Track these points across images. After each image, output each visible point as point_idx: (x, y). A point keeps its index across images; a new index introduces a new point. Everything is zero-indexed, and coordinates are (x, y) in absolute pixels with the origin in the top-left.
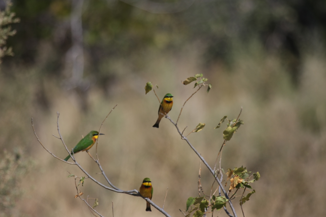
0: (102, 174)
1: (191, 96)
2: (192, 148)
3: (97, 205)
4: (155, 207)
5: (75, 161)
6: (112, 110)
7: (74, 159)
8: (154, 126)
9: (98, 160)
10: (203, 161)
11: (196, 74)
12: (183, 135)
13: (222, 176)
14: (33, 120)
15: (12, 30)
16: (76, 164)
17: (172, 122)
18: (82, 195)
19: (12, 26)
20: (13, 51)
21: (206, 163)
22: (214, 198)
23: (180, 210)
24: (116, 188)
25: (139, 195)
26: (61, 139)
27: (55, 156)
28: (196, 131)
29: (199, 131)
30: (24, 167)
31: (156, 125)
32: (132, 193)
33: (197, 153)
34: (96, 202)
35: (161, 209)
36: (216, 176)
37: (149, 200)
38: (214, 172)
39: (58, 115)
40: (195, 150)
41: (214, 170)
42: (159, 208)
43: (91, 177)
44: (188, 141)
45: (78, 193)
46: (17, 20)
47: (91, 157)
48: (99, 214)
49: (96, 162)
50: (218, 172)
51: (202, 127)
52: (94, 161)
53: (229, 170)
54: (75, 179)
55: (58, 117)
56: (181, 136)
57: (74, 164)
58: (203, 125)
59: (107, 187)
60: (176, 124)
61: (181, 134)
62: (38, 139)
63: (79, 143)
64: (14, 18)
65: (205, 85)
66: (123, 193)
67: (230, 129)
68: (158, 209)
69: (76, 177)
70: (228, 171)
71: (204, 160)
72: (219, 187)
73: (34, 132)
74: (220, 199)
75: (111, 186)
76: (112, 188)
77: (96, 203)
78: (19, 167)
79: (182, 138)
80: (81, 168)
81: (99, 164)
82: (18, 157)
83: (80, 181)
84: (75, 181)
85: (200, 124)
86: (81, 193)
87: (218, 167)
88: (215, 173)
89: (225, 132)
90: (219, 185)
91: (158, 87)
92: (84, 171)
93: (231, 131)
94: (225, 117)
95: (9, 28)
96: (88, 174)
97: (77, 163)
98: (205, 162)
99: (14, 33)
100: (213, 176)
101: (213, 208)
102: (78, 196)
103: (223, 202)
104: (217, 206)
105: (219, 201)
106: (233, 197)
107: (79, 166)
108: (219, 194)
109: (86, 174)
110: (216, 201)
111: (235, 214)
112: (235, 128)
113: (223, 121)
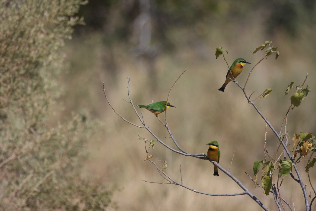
0: (171, 137)
1: (259, 62)
2: (258, 112)
3: (166, 168)
4: (222, 170)
5: (144, 125)
6: (181, 75)
7: (144, 123)
8: (220, 89)
9: (167, 124)
10: (269, 125)
11: (266, 41)
12: (250, 100)
13: (287, 140)
14: (104, 84)
16: (146, 128)
17: (240, 87)
18: (151, 157)
20: (85, 21)
21: (272, 128)
22: (281, 161)
23: (246, 173)
24: (184, 151)
25: (207, 158)
26: (131, 103)
27: (125, 120)
28: (263, 97)
29: (266, 96)
30: (91, 128)
31: (222, 89)
32: (199, 157)
33: (263, 118)
34: (165, 164)
35: (227, 172)
36: (281, 140)
37: (216, 163)
38: (280, 136)
39: (129, 79)
40: (262, 114)
41: (280, 134)
42: (226, 171)
43: (160, 141)
44: (254, 105)
45: (148, 155)
47: (160, 121)
48: (168, 176)
49: (165, 126)
50: (283, 136)
51: (269, 92)
52: (163, 125)
53: (295, 135)
54: (145, 142)
55: (129, 82)
57: (143, 128)
58: (270, 90)
59: (175, 150)
60: (244, 89)
61: (248, 98)
62: (109, 103)
65: (273, 52)
66: (191, 156)
67: (297, 94)
68: (224, 172)
69: (146, 140)
70: (294, 137)
71: (270, 124)
72: (284, 151)
73: (105, 96)
74: (286, 163)
75: (180, 149)
76: (180, 152)
77: (165, 166)
78: (86, 128)
79: (249, 102)
80: (151, 132)
81: (168, 128)
82: (84, 119)
83: (151, 143)
84: (145, 144)
85: (267, 90)
86: (151, 156)
88: (280, 138)
89: (293, 98)
90: (285, 149)
91: (227, 52)
92: (153, 134)
93: (298, 97)
94: (292, 83)
96: (157, 138)
97: (146, 127)
98: (271, 126)
100: (279, 140)
101: (280, 171)
102: (148, 159)
103: (290, 166)
104: (283, 170)
105: (285, 166)
106: (298, 161)
107: (148, 130)
108: (285, 158)
109: (155, 137)
110: (282, 165)
111: (300, 178)
112: (302, 94)
113: (291, 87)
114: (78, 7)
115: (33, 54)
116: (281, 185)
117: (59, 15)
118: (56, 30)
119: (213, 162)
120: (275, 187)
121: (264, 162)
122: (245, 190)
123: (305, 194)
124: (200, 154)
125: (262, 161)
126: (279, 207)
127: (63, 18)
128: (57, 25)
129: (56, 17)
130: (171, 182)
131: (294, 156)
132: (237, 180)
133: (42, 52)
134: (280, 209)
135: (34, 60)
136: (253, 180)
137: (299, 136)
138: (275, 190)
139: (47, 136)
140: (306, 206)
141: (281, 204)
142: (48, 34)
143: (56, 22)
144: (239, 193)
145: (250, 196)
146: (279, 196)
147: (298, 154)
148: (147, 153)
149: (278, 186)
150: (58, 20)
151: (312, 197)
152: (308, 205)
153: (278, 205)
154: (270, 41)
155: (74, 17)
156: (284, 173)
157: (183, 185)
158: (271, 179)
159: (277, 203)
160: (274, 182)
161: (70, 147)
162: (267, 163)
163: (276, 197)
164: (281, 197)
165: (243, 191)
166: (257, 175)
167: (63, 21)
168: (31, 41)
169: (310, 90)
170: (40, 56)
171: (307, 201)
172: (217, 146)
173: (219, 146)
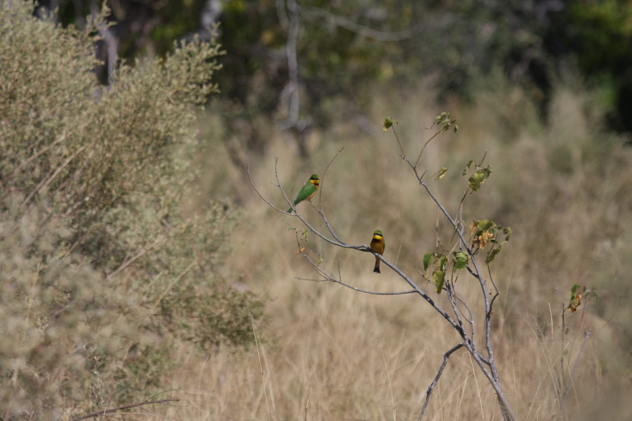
0: (327, 226)
3: (321, 262)
4: (386, 264)
6: (338, 154)
9: (322, 210)
10: (443, 211)
11: (442, 112)
12: (421, 181)
13: (463, 228)
14: (248, 165)
15: (217, 64)
16: (297, 216)
17: (410, 165)
18: (304, 250)
19: (218, 59)
20: (219, 88)
21: (447, 213)
22: (455, 254)
23: (415, 267)
24: (343, 243)
25: (368, 250)
26: (279, 186)
27: (273, 206)
29: (441, 177)
30: (233, 219)
32: (360, 248)
33: (436, 202)
34: (320, 257)
35: (394, 267)
36: (457, 228)
39: (276, 159)
41: (455, 222)
42: (391, 265)
43: (314, 230)
44: (427, 187)
45: (300, 248)
46: (223, 53)
47: (314, 207)
48: (324, 272)
49: (320, 212)
50: (459, 223)
51: (444, 172)
52: (318, 211)
53: (472, 222)
54: (297, 232)
55: (276, 162)
56: (419, 181)
57: (295, 216)
59: (332, 240)
60: (415, 167)
61: (420, 178)
62: (254, 187)
63: (301, 192)
64: (220, 50)
65: (450, 125)
66: (351, 248)
67: (476, 175)
68: (389, 266)
69: (297, 230)
70: (472, 224)
71: (444, 209)
72: (460, 240)
73: (250, 178)
74: (461, 255)
75: (337, 240)
76: (338, 243)
77: (320, 260)
78: (228, 219)
79: (421, 183)
80: (303, 220)
81: (323, 215)
82: (226, 208)
83: (303, 234)
84: (297, 235)
85: (442, 170)
86: (304, 248)
87: (459, 219)
88: (456, 225)
89: (471, 180)
90: (461, 238)
91: (397, 123)
92: (306, 223)
93: (478, 178)
94: (471, 162)
95: (215, 62)
96: (311, 227)
97: (298, 214)
98: (445, 211)
99: (221, 66)
101: (454, 266)
102: (300, 252)
103: (466, 259)
104: (459, 264)
105: (460, 259)
106: (476, 252)
107: (300, 218)
108: (461, 249)
109: (308, 226)
110: (457, 258)
111: (479, 272)
112: (482, 175)
113: (469, 167)
114: (211, 72)
115: (161, 127)
116: (456, 281)
117: (188, 82)
118: (185, 100)
119: (377, 254)
120: (449, 284)
121: (436, 255)
122: (414, 287)
123: (485, 291)
124: (361, 245)
125: (434, 254)
126: (454, 306)
127: (194, 86)
128: (187, 94)
129: (185, 85)
130: (327, 279)
131: (471, 247)
132: (405, 276)
133: (171, 125)
134: (455, 309)
135: (162, 135)
136: (423, 276)
137: (478, 223)
138: (449, 287)
139: (181, 228)
140: (486, 305)
141: (456, 303)
142: (177, 105)
143: (186, 90)
144: (407, 291)
145: (420, 294)
146: (453, 294)
147: (475, 245)
148: (299, 245)
149: (452, 283)
150: (188, 88)
151: (494, 295)
152: (488, 303)
153: (453, 304)
154: (447, 113)
155: (207, 84)
156: (459, 268)
157: (341, 282)
158: (444, 274)
159: (452, 302)
160: (448, 278)
161: (209, 241)
162: (439, 256)
163: (451, 295)
164: (456, 295)
165: (412, 289)
166: (428, 270)
167: (193, 89)
168: (158, 113)
169: (491, 170)
170: (169, 130)
171: (487, 300)
172: (381, 236)
173: (383, 236)
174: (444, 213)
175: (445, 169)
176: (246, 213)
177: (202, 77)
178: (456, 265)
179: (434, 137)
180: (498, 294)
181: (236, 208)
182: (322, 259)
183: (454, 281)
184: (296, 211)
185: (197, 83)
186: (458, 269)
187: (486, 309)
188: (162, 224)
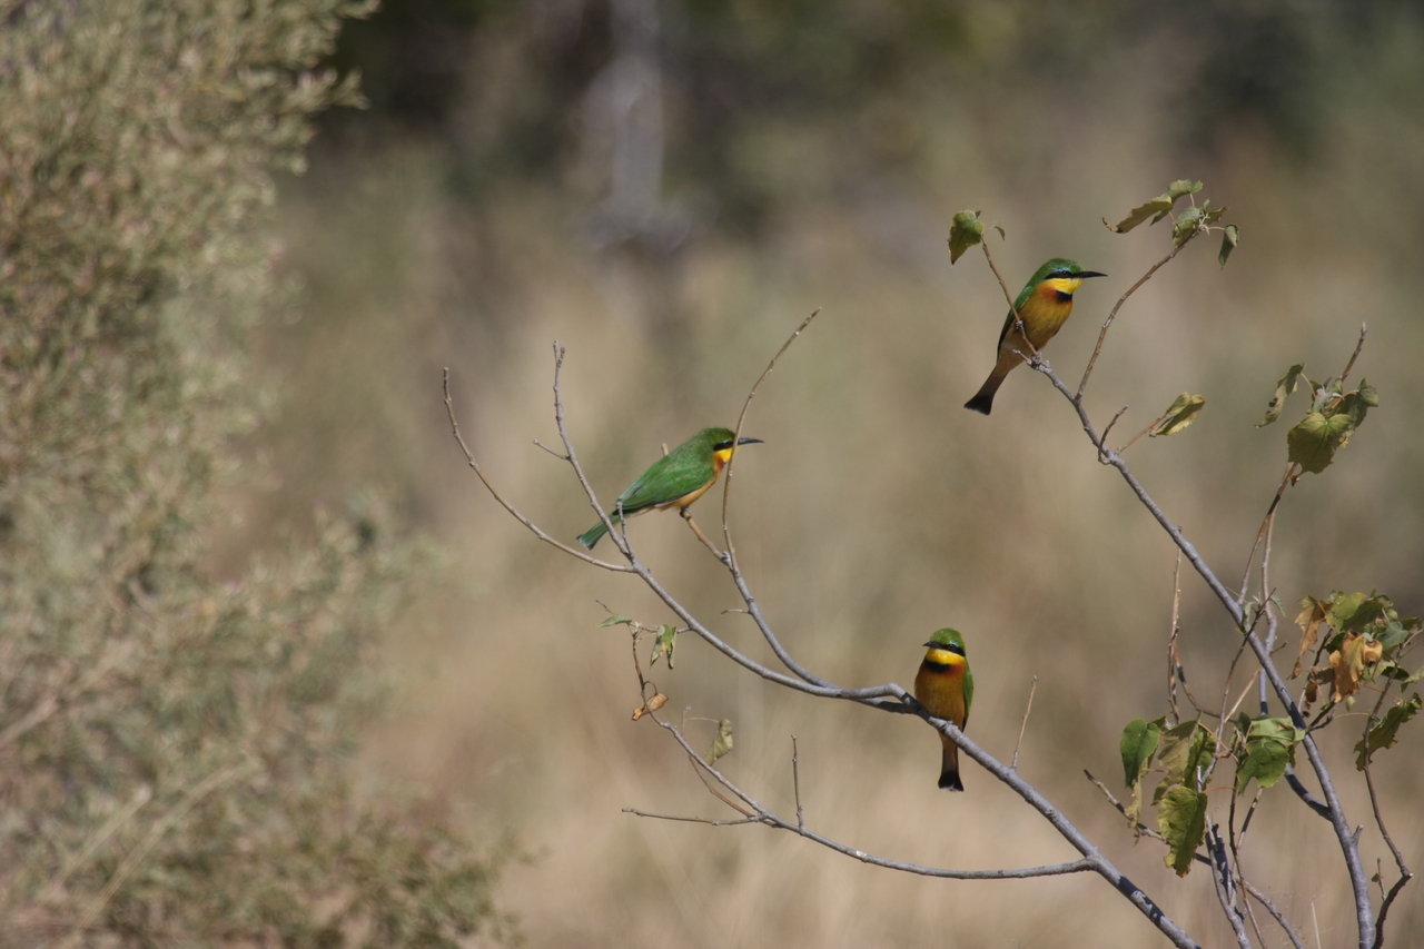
0: (750, 613)
2: (1144, 502)
3: (727, 750)
4: (981, 762)
5: (628, 555)
6: (795, 335)
7: (628, 548)
8: (972, 405)
9: (729, 550)
10: (1193, 560)
11: (1173, 180)
12: (1105, 447)
13: (1274, 624)
14: (448, 377)
16: (636, 571)
17: (1059, 387)
18: (661, 705)
20: (364, 88)
21: (1207, 570)
22: (1244, 722)
23: (1086, 772)
24: (809, 676)
25: (906, 705)
26: (569, 458)
27: (544, 535)
28: (1165, 432)
29: (1177, 428)
30: (396, 577)
31: (982, 402)
32: (879, 700)
33: (1164, 526)
34: (724, 733)
35: (1005, 770)
36: (1248, 627)
37: (952, 729)
38: (1242, 608)
39: (559, 353)
40: (1159, 510)
41: (1241, 601)
42: (997, 765)
43: (701, 629)
44: (1126, 471)
45: (647, 696)
47: (700, 540)
48: (737, 790)
49: (723, 560)
50: (1257, 609)
51: (1190, 410)
52: (715, 555)
53: (1308, 603)
54: (634, 636)
55: (559, 364)
56: (1097, 449)
57: (626, 571)
60: (1078, 397)
61: (1099, 439)
62: (470, 460)
66: (838, 696)
67: (1317, 421)
68: (991, 769)
69: (637, 625)
70: (1304, 610)
71: (1195, 555)
72: (1259, 673)
73: (453, 427)
74: (1268, 727)
75: (789, 666)
76: (792, 677)
77: (722, 741)
78: (373, 578)
79: (1102, 455)
80: (658, 588)
81: (737, 569)
82: (367, 534)
83: (658, 641)
84: (634, 644)
85: (1181, 400)
86: (660, 698)
87: (1257, 586)
88: (1244, 616)
89: (1297, 436)
90: (1264, 665)
92: (670, 600)
93: (1322, 431)
94: (1296, 370)
96: (688, 616)
97: (638, 566)
98: (1200, 563)
100: (1237, 629)
101: (1240, 766)
102: (646, 711)
103: (1286, 743)
104: (1257, 763)
105: (1264, 741)
106: (1323, 720)
107: (646, 580)
108: (1264, 706)
109: (678, 613)
110: (1250, 739)
111: (1332, 796)
112: (1339, 419)
113: (1289, 390)
114: (333, 26)
115: (131, 237)
116: (1244, 829)
117: (247, 61)
118: (233, 130)
119: (941, 722)
120: (1218, 840)
121: (1169, 726)
122: (1084, 852)
123: (1357, 867)
124: (881, 688)
125: (1160, 723)
126: (1240, 926)
127: (267, 78)
128: (238, 108)
129: (233, 72)
130: (749, 816)
131: (1303, 697)
132: (1049, 807)
133: (171, 229)
134: (1243, 937)
135: (136, 265)
136: (1120, 807)
137: (1328, 607)
138: (1218, 850)
139: (201, 618)
140: (1361, 925)
141: (1244, 913)
142: (198, 150)
143: (231, 93)
144: (1057, 864)
145: (1108, 877)
146: (1236, 877)
147: (1322, 690)
148: (643, 684)
149: (1232, 834)
150: (242, 86)
151: (1389, 885)
152: (1369, 917)
153: (1235, 917)
154: (1194, 182)
155: (317, 71)
156: (1259, 776)
157: (804, 829)
158: (1202, 802)
159: (1231, 910)
160: (1215, 815)
161: (301, 662)
162: (1184, 731)
163: (1225, 883)
164: (1246, 883)
165: (1076, 858)
166: (1138, 786)
167: (264, 90)
168: (123, 179)
169: (1374, 399)
170: (161, 249)
171: (1364, 902)
172: (960, 651)
173: (967, 651)
174: (1197, 568)
175: (1196, 401)
176: (442, 557)
177: (295, 46)
178: (1249, 765)
179: (1146, 278)
180: (1406, 878)
181: (404, 534)
182: (729, 740)
183: (1238, 826)
184: (634, 554)
185: (277, 65)
186: (1254, 779)
187: (1361, 937)
188: (129, 599)
